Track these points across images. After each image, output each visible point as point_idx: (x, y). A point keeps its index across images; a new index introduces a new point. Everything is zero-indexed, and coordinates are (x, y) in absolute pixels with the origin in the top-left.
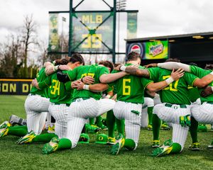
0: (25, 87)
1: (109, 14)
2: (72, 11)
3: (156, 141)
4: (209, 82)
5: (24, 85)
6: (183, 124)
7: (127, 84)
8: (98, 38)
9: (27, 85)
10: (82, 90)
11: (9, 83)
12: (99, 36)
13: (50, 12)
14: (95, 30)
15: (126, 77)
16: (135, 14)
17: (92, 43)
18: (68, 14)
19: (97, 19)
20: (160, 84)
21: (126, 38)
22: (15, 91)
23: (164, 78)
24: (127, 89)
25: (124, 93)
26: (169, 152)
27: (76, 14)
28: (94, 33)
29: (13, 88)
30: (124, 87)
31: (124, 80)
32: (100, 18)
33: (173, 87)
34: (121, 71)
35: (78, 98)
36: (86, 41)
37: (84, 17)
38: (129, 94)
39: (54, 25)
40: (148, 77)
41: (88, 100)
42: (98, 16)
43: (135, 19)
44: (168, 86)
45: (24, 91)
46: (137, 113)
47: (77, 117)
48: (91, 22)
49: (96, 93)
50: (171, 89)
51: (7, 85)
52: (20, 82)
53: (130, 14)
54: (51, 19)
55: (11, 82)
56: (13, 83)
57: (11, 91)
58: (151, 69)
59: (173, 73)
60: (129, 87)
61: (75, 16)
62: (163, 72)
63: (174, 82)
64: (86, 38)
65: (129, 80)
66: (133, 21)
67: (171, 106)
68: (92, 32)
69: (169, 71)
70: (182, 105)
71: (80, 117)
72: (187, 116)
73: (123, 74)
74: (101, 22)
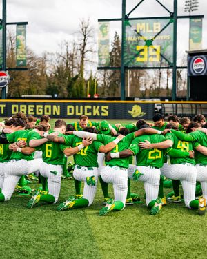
0: (70, 109)
1: (169, 20)
2: (125, 18)
3: (77, 196)
4: (110, 148)
5: (69, 107)
6: (91, 183)
7: (49, 148)
8: (155, 50)
9: (72, 107)
10: (17, 152)
11: (52, 104)
12: (157, 47)
13: (99, 21)
14: (152, 40)
15: (49, 142)
16: (199, 20)
17: (149, 56)
18: (121, 22)
19: (155, 27)
20: (73, 150)
21: (188, 50)
22: (58, 113)
23: (77, 144)
24: (49, 152)
25: (47, 156)
26: (72, 206)
27: (130, 22)
28: (151, 44)
29: (57, 110)
30: (47, 151)
31: (47, 145)
32: (158, 26)
33: (84, 152)
34: (44, 137)
35: (12, 159)
36: (142, 53)
37: (139, 25)
38: (50, 156)
39: (104, 35)
40: (64, 144)
41: (19, 161)
42: (155, 24)
43: (200, 26)
44: (80, 151)
45: (69, 114)
46: (55, 173)
47: (11, 174)
48: (148, 31)
49: (27, 155)
50: (82, 154)
51: (50, 107)
52: (64, 103)
53: (193, 20)
54: (101, 29)
55: (54, 104)
56: (56, 104)
57: (54, 114)
58: (67, 137)
59: (83, 140)
60: (50, 151)
61: (128, 24)
62: (77, 139)
63: (84, 148)
64: (142, 50)
65: (51, 145)
66: (197, 29)
67: (80, 168)
68: (149, 43)
69: (81, 139)
70: (89, 167)
71: (14, 175)
72: (92, 177)
73: (45, 140)
74: (159, 31)
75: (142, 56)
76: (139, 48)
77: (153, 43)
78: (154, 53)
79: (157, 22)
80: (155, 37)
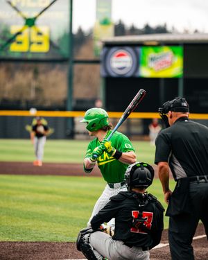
14: (35, 18)
17: (31, 43)
28: (33, 25)
36: (19, 38)
64: (19, 33)
68: (30, 22)
74: (47, 4)
75: (19, 43)
76: (14, 30)
77: (37, 22)
80: (41, 13)
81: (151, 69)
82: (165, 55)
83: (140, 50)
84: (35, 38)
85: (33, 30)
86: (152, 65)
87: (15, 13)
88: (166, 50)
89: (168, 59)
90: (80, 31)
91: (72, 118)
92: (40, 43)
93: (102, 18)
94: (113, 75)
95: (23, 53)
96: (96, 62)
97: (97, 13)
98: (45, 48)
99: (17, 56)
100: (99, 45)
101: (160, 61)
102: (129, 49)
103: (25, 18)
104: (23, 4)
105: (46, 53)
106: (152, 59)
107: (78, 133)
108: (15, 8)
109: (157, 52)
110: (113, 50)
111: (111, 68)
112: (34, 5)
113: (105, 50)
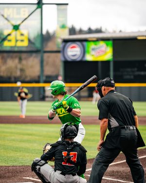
8: (22, 35)
12: (25, 32)
14: (19, 25)
17: (17, 41)
19: (22, 13)
28: (18, 29)
32: (25, 11)
36: (9, 38)
37: (6, 10)
42: (22, 10)
48: (15, 16)
64: (9, 35)
68: (16, 28)
75: (9, 41)
76: (6, 33)
77: (21, 27)
78: (22, 38)
79: (25, 7)
80: (23, 22)
81: (93, 55)
82: (101, 47)
83: (86, 44)
84: (19, 38)
85: (18, 33)
86: (93, 53)
87: (6, 22)
88: (102, 43)
89: (103, 49)
90: (48, 32)
91: (44, 88)
92: (22, 41)
93: (61, 24)
94: (69, 60)
95: (12, 47)
96: (58, 52)
97: (58, 21)
98: (26, 44)
99: (8, 49)
100: (59, 41)
101: (98, 50)
102: (79, 43)
103: (13, 25)
104: (11, 16)
105: (27, 47)
106: (93, 49)
107: (47, 97)
108: (6, 19)
109: (96, 45)
110: (69, 44)
111: (67, 55)
112: (18, 16)
113: (64, 44)
